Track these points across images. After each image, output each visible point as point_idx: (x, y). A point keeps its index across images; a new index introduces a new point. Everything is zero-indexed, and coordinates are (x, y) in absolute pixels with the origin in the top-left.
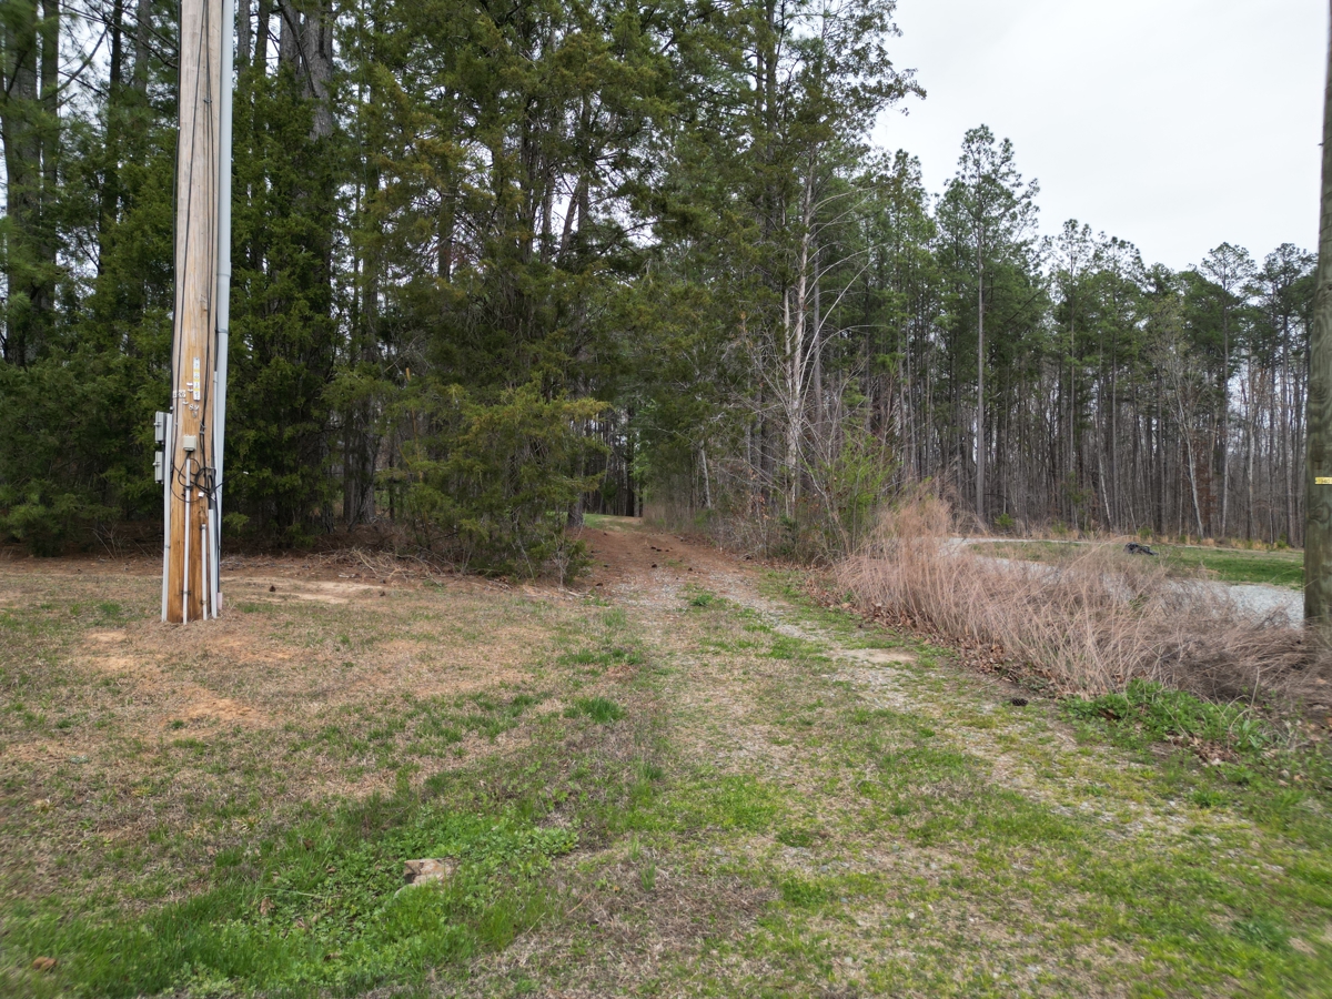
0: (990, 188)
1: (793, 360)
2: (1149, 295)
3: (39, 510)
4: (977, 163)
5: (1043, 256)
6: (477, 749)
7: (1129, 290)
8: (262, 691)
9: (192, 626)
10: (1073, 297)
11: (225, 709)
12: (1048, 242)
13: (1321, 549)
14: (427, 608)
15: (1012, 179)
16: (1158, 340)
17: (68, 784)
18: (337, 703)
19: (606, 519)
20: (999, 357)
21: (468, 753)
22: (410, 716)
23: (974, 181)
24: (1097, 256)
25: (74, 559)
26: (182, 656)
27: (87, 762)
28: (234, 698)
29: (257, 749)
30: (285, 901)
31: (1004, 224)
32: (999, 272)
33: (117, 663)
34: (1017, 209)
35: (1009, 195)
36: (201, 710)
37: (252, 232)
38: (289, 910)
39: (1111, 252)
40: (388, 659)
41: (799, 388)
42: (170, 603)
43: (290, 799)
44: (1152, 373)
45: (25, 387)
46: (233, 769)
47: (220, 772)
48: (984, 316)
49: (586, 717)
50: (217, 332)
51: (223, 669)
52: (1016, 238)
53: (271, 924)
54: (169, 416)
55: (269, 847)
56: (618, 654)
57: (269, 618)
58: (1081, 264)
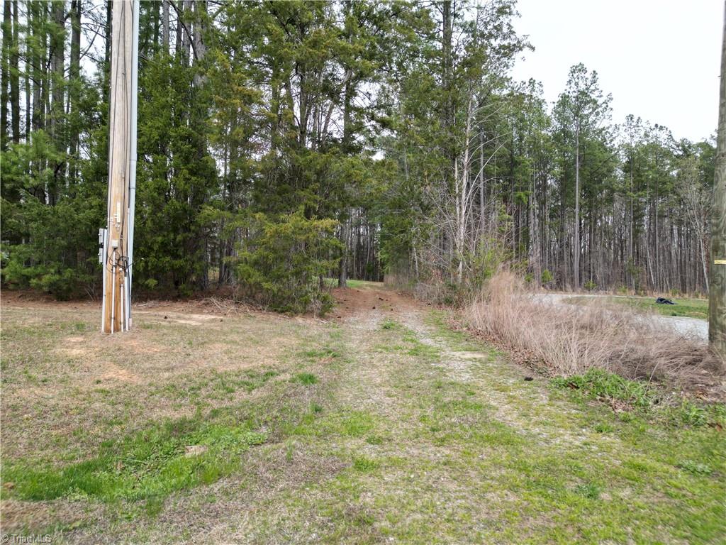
0: (584, 98)
1: (460, 197)
2: (678, 157)
3: (57, 277)
4: (577, 84)
5: (614, 135)
6: (241, 396)
7: (667, 154)
8: (143, 366)
9: (116, 334)
10: (633, 159)
11: (122, 375)
12: (617, 127)
13: (717, 299)
14: (241, 328)
15: (597, 93)
16: (683, 181)
17: (40, 408)
18: (177, 373)
19: (365, 283)
20: (589, 192)
21: (235, 398)
22: (212, 380)
23: (575, 94)
24: (646, 135)
25: (76, 302)
26: (108, 349)
27: (52, 398)
28: (128, 369)
29: (133, 394)
30: (130, 464)
31: (592, 118)
32: (589, 144)
33: (76, 352)
34: (600, 109)
35: (595, 102)
36: (111, 375)
37: (160, 136)
38: (131, 468)
39: (654, 132)
40: (209, 352)
41: (464, 211)
42: (105, 323)
43: (144, 418)
44: (680, 201)
45: (49, 216)
46: (120, 403)
47: (113, 404)
48: (579, 170)
49: (299, 382)
50: (129, 188)
51: (126, 356)
52: (599, 125)
53: (121, 474)
54: (106, 230)
55: (128, 439)
56: (330, 352)
57: (156, 332)
58: (636, 140)
